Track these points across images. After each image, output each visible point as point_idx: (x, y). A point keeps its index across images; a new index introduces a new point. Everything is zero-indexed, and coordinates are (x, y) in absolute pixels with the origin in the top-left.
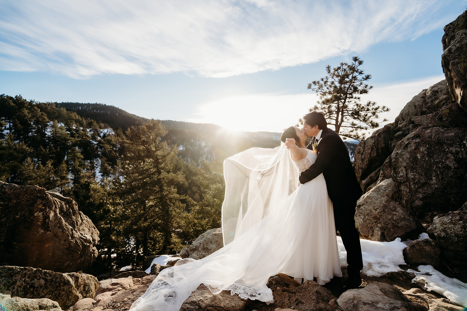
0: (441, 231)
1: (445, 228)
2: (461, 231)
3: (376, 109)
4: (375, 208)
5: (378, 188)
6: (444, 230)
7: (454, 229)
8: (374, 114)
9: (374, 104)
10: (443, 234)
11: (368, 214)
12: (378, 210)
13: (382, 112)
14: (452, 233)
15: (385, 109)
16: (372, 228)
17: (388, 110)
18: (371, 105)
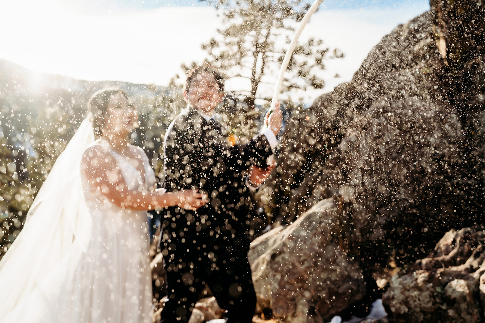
0: (400, 303)
1: (407, 298)
2: (429, 302)
3: (323, 53)
4: (302, 259)
5: (310, 217)
6: (405, 302)
7: (419, 300)
8: (319, 61)
9: (320, 42)
10: (404, 309)
11: (288, 271)
12: (306, 264)
13: (332, 58)
14: (416, 306)
15: (339, 54)
16: (293, 299)
17: (342, 56)
18: (315, 43)
